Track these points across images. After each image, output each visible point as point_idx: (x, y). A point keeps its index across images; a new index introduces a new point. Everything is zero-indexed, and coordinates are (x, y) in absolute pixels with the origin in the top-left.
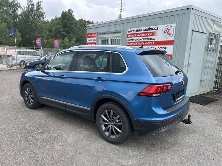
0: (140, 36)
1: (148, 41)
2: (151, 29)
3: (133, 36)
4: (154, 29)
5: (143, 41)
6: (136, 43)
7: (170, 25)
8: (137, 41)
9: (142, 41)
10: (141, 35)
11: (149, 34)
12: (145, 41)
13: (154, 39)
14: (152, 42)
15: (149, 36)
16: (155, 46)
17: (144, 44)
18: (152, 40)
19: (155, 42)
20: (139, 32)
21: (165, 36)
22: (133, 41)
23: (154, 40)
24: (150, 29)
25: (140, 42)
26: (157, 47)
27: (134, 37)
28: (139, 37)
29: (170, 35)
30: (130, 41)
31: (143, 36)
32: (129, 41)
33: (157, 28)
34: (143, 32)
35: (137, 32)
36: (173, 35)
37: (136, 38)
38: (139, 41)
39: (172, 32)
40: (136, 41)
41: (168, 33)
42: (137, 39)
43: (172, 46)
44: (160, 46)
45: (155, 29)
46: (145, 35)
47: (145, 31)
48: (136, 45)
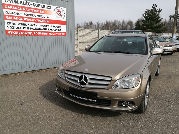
0: (29, 12)
1: (41, 18)
2: (43, 6)
3: (16, 8)
4: (46, 7)
5: (34, 17)
6: (23, 19)
7: (61, 7)
8: (25, 16)
9: (32, 17)
10: (30, 10)
11: (41, 11)
12: (37, 17)
13: (48, 17)
14: (47, 20)
15: (41, 13)
16: (50, 25)
17: (37, 20)
18: (45, 18)
19: (49, 20)
20: (26, 6)
21: (58, 16)
22: (18, 15)
23: (48, 19)
24: (41, 6)
25: (30, 18)
26: (53, 25)
27: (18, 10)
28: (26, 11)
29: (61, 16)
30: (12, 15)
31: (33, 12)
32: (9, 14)
33: (49, 7)
34: (32, 6)
35: (23, 5)
36: (64, 16)
37: (23, 12)
38: (28, 16)
39: (63, 14)
40: (23, 16)
41: (60, 14)
42: (24, 14)
43: (65, 26)
44: (55, 25)
45: (48, 7)
46: (36, 11)
47: (35, 7)
48: (24, 21)
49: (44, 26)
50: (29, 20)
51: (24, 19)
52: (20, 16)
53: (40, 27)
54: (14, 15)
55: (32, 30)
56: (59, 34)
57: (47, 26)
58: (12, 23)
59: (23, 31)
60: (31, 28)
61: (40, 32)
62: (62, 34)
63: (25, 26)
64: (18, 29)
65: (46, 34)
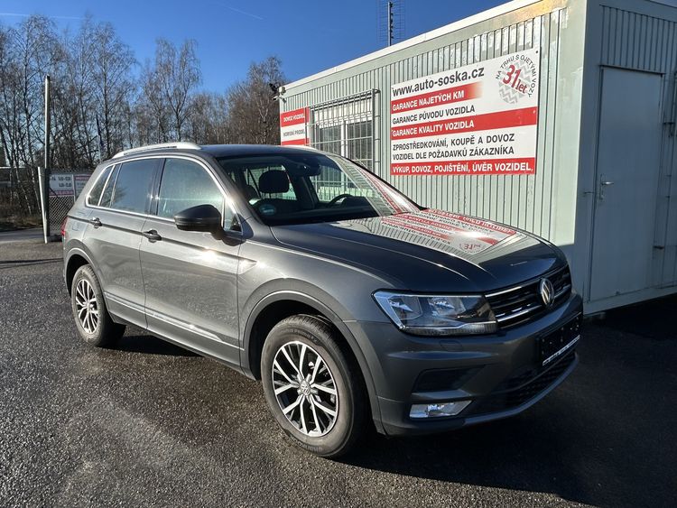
2: (461, 77)
3: (408, 105)
7: (520, 53)
10: (431, 99)
11: (455, 95)
13: (473, 109)
14: (468, 119)
15: (456, 100)
16: (477, 134)
18: (466, 115)
19: (475, 118)
20: (425, 91)
22: (410, 123)
23: (472, 114)
24: (458, 77)
25: (429, 124)
26: (484, 134)
28: (425, 106)
29: (522, 88)
30: (401, 124)
31: (438, 103)
32: (398, 125)
35: (420, 92)
36: (533, 87)
37: (418, 112)
38: (427, 120)
40: (418, 122)
41: (517, 83)
42: (421, 116)
44: (492, 132)
45: (475, 74)
46: (445, 97)
47: (444, 87)
48: (419, 135)
49: (460, 142)
50: (428, 129)
51: (418, 130)
52: (414, 122)
53: (451, 148)
54: (405, 124)
55: (432, 159)
56: (503, 167)
57: (467, 140)
58: (400, 147)
59: (416, 164)
60: (431, 154)
61: (448, 163)
62: (514, 167)
63: (420, 151)
64: (408, 161)
65: (465, 168)
